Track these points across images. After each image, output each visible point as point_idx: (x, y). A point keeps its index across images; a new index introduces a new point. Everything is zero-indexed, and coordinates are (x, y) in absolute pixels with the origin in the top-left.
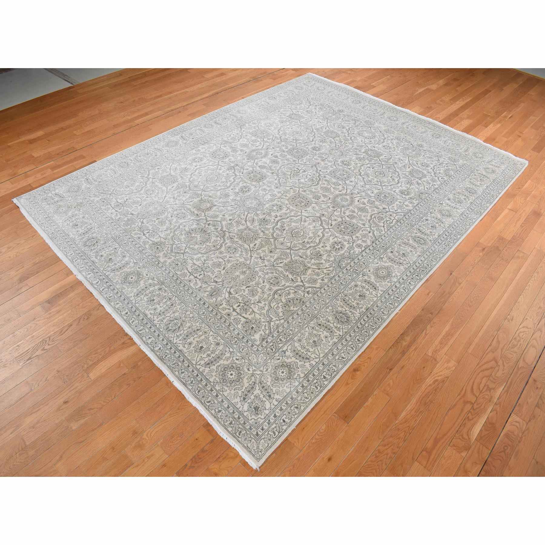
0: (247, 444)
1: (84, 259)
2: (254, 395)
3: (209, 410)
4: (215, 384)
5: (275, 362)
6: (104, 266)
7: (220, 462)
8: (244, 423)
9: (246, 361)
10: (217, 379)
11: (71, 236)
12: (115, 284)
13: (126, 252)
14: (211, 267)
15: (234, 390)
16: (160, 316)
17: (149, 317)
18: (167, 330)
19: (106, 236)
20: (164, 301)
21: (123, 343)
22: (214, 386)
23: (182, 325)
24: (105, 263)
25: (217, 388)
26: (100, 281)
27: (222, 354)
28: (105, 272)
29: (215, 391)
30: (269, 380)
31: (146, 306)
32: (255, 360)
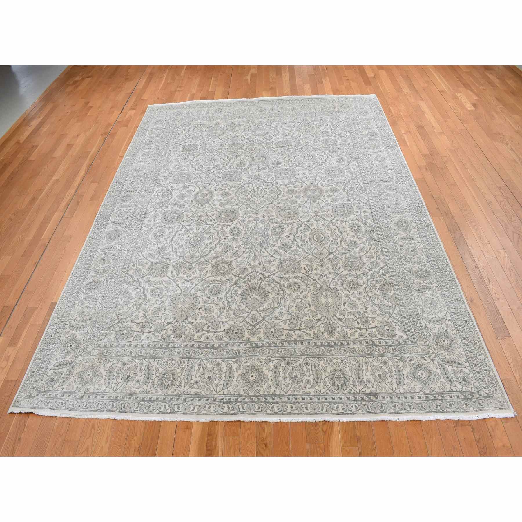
0: (492, 406)
1: (185, 400)
2: (451, 372)
3: (445, 412)
4: (422, 391)
5: (431, 339)
6: (212, 389)
7: (495, 436)
8: (473, 396)
9: (417, 356)
10: (420, 386)
11: (138, 391)
12: (245, 394)
13: (214, 360)
14: (299, 313)
15: (438, 382)
16: (319, 384)
17: (312, 392)
18: (340, 388)
19: (173, 362)
20: (305, 369)
21: (324, 433)
22: (425, 394)
23: (344, 374)
24: (210, 385)
25: (428, 392)
26: (229, 405)
27: (397, 367)
28: (221, 393)
29: (429, 396)
30: (445, 354)
31: (297, 387)
32: (420, 350)
